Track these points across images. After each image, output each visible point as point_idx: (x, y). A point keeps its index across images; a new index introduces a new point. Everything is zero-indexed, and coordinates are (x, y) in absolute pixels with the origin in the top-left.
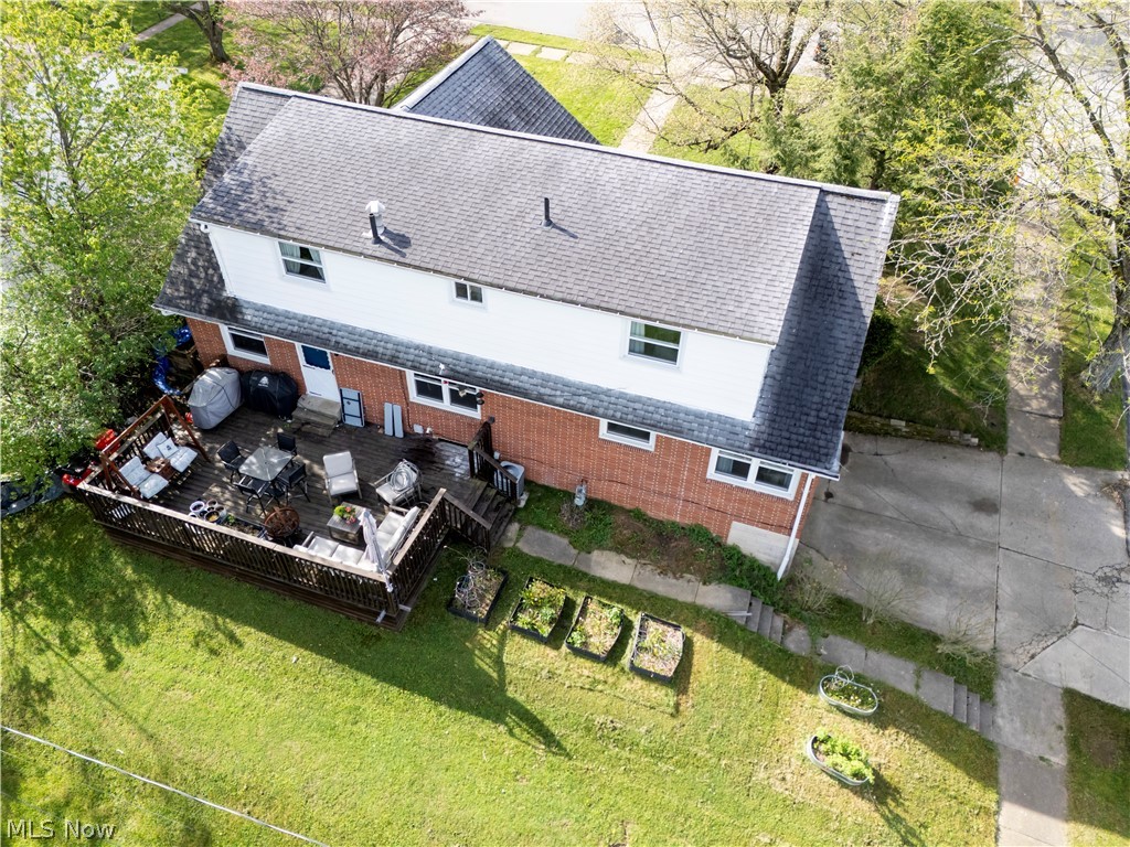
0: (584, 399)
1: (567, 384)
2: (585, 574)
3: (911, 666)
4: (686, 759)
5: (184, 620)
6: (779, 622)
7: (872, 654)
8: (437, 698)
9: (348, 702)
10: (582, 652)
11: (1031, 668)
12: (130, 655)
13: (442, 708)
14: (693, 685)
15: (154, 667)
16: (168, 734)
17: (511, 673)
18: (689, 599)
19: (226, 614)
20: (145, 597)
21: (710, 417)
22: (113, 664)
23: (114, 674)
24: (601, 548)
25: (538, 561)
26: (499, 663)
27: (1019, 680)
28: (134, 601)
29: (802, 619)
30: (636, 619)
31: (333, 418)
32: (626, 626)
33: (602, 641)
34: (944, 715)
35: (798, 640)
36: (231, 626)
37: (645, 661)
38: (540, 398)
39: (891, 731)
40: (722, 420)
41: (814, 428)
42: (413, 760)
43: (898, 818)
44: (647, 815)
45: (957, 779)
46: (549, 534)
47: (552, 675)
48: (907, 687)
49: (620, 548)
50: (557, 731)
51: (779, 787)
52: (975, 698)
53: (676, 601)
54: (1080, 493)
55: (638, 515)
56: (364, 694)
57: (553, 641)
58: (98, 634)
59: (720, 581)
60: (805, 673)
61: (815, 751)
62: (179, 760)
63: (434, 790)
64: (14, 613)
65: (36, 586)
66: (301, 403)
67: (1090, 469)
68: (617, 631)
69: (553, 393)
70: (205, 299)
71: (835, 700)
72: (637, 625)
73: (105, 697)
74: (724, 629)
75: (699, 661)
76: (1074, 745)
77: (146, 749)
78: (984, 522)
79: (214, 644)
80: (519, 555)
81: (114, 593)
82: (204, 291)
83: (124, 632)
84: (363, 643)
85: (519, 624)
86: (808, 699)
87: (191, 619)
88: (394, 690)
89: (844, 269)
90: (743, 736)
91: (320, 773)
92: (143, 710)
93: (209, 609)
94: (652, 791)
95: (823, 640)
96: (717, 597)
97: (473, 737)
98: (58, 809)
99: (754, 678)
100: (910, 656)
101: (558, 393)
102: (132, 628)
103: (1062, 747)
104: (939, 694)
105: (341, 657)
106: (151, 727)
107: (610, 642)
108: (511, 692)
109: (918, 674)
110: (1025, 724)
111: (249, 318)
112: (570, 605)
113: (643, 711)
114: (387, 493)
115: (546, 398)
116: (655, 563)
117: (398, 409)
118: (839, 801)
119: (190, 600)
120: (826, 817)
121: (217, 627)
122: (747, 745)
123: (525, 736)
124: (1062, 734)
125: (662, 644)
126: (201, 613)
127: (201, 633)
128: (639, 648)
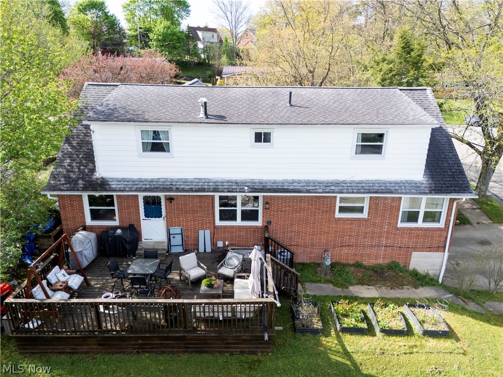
14: (460, 335)
17: (358, 358)
21: (402, 182)
24: (352, 285)
26: (347, 354)
31: (164, 250)
33: (397, 324)
41: (453, 176)
46: (319, 284)
47: (383, 351)
49: (362, 282)
55: (359, 266)
57: (372, 333)
59: (422, 286)
66: (141, 246)
69: (314, 188)
70: (80, 182)
80: (314, 296)
82: (79, 178)
85: (345, 325)
96: (428, 293)
101: (317, 187)
107: (401, 323)
108: (365, 370)
111: (114, 186)
113: (448, 357)
114: (226, 271)
115: (312, 191)
116: (384, 285)
117: (208, 232)
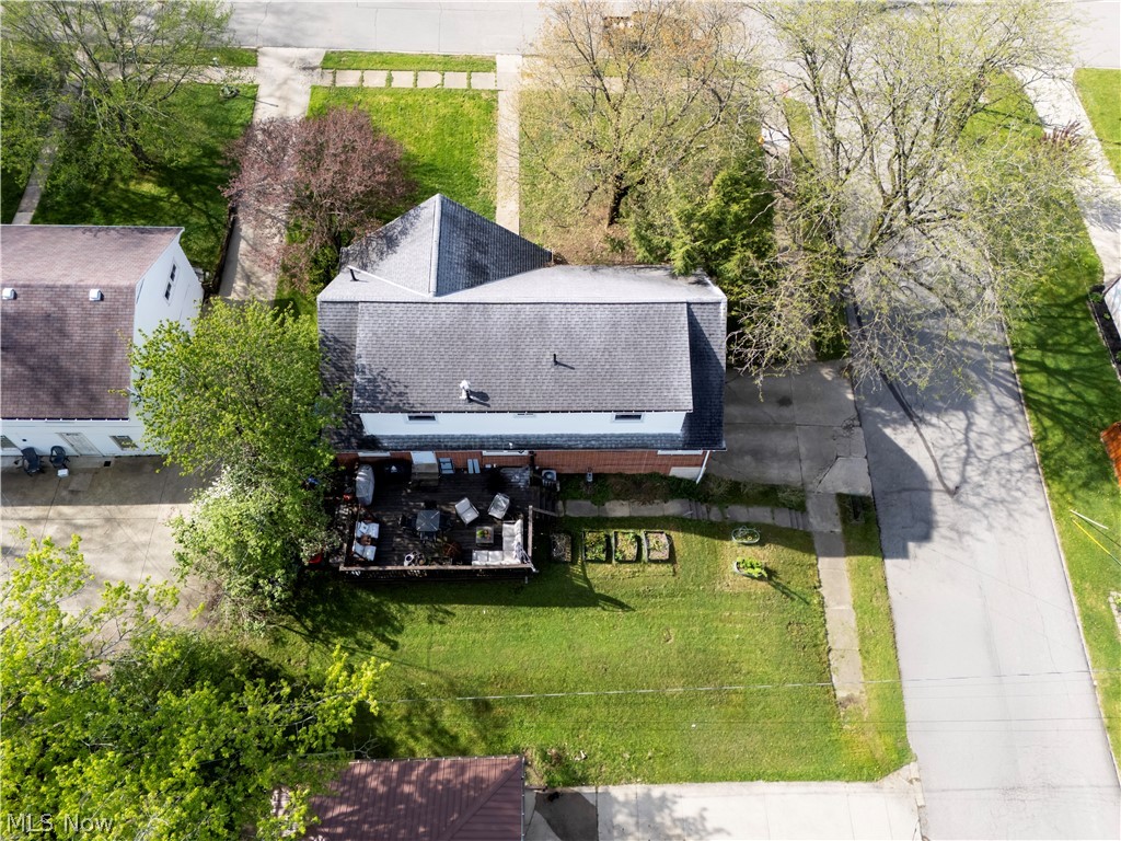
0: (593, 442)
1: (582, 437)
2: (607, 519)
3: (768, 509)
4: (686, 593)
5: (417, 613)
6: (704, 508)
7: (751, 510)
8: (562, 605)
9: (521, 623)
10: (624, 561)
11: (820, 489)
12: (400, 639)
13: (567, 609)
14: (678, 558)
15: (417, 640)
16: (444, 668)
17: (595, 582)
18: (661, 514)
19: (437, 602)
20: (389, 608)
21: (659, 435)
22: (395, 646)
23: (398, 652)
24: (609, 500)
25: (581, 519)
26: (587, 580)
27: (816, 497)
28: (384, 612)
29: (715, 503)
30: (642, 534)
31: (434, 474)
32: (638, 539)
33: (631, 552)
34: (787, 529)
35: (715, 514)
36: (444, 607)
37: (655, 555)
38: (570, 447)
39: (767, 545)
40: (665, 435)
41: (710, 429)
42: (564, 637)
43: (778, 584)
44: (676, 623)
45: (799, 556)
46: (579, 502)
47: (613, 576)
48: (769, 521)
49: (618, 497)
50: (624, 601)
51: (727, 590)
52: (799, 514)
53: (655, 517)
54: (830, 379)
55: (620, 475)
56: (527, 616)
57: (608, 560)
58: (376, 635)
59: (672, 498)
60: (722, 531)
61: (738, 568)
62: (456, 677)
63: (581, 647)
64: (322, 641)
65: (323, 623)
66: (413, 471)
67: (832, 361)
68: (636, 544)
69: (576, 443)
70: (353, 440)
71: (740, 541)
72: (643, 537)
73: (401, 663)
74: (682, 524)
75: (678, 546)
76: (844, 521)
77: (437, 679)
78: (786, 412)
79: (439, 618)
80: (572, 519)
81: (371, 612)
82: (351, 436)
83: (389, 629)
84: (516, 592)
85: (589, 558)
86: (728, 543)
87: (421, 612)
88: (541, 609)
89: (708, 344)
90: (706, 573)
91: (526, 658)
92: (424, 661)
93: (428, 603)
94: (675, 612)
95: (726, 510)
96: (673, 508)
97: (588, 617)
98: (407, 718)
99: (702, 543)
100: (766, 504)
101: (579, 442)
102: (392, 626)
103: (839, 523)
104: (783, 519)
105: (508, 603)
106: (433, 668)
107: (635, 551)
108: (596, 591)
109: (772, 512)
110: (821, 517)
111: (386, 444)
112: (608, 538)
113: (660, 578)
114: (497, 513)
115: (573, 446)
116: (638, 499)
117: (476, 461)
118: (753, 586)
119: (415, 602)
120: (749, 595)
121: (437, 610)
122: (708, 576)
123: (611, 608)
124: (838, 517)
125: (658, 542)
126: (424, 607)
127: (430, 616)
128: (649, 550)
